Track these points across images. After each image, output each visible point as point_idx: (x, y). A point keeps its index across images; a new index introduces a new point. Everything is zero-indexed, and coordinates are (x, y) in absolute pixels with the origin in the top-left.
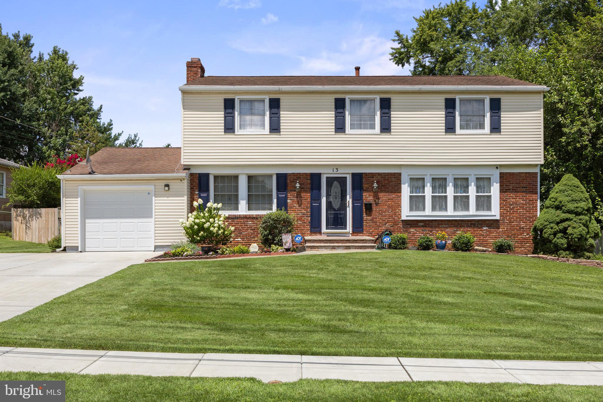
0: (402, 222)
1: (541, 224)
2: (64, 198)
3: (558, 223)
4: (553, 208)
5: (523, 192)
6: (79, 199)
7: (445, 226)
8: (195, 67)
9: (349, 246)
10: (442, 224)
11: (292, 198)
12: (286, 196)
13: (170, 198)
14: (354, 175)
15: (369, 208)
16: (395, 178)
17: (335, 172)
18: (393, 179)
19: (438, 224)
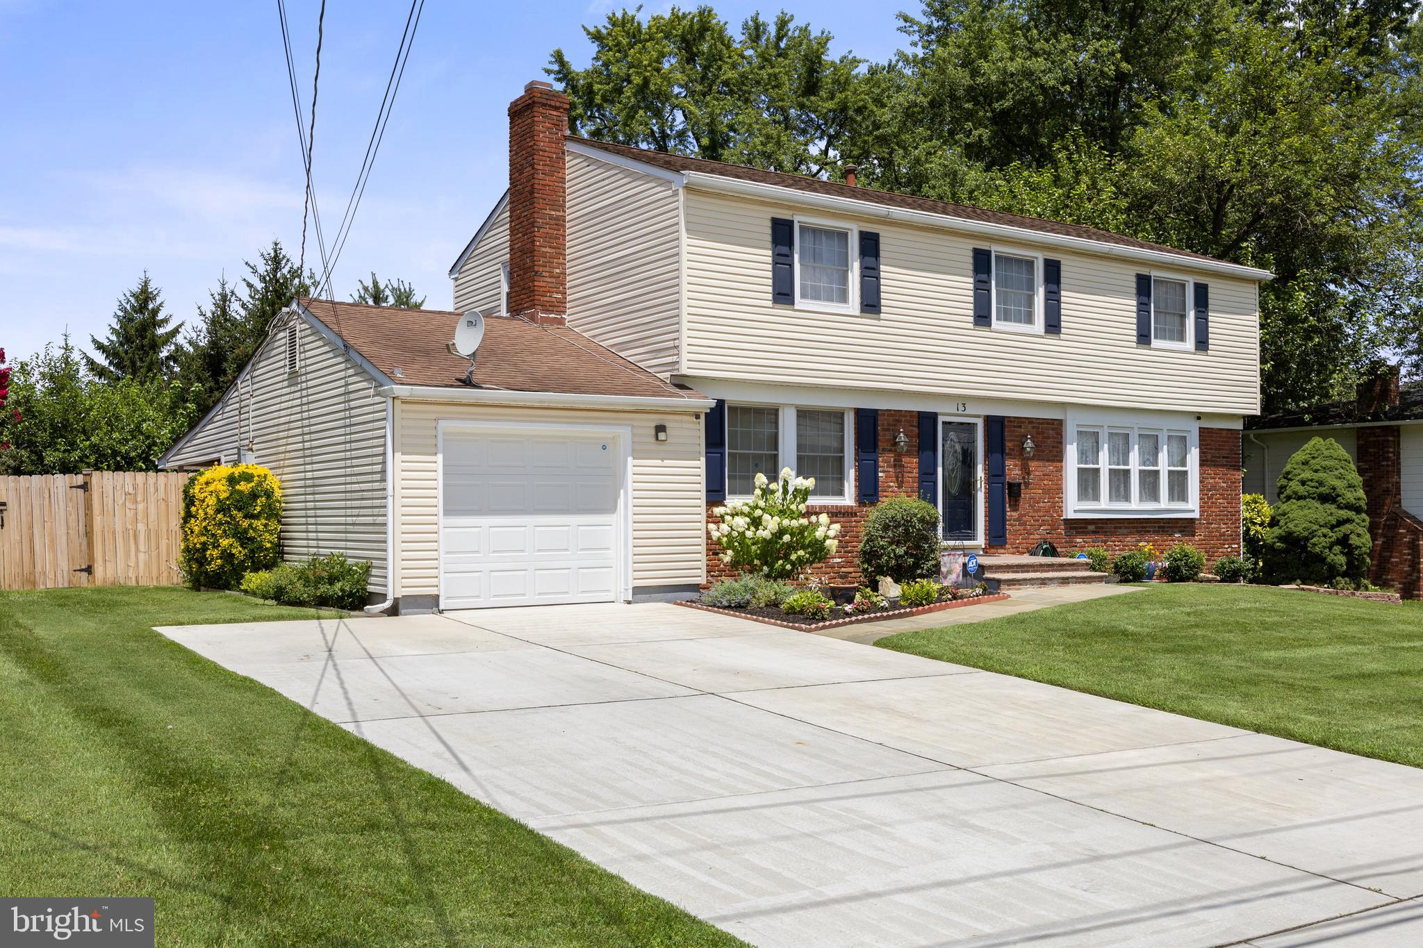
0: (1065, 524)
1: (1305, 529)
2: (398, 455)
3: (1332, 528)
4: (1313, 498)
5: (1222, 466)
6: (440, 457)
7: (1125, 531)
8: (556, 108)
9: (1067, 578)
10: (1120, 528)
11: (886, 469)
12: (876, 462)
13: (667, 462)
14: (989, 420)
15: (1014, 491)
16: (1053, 429)
17: (960, 412)
18: (1051, 432)
19: (1116, 528)
